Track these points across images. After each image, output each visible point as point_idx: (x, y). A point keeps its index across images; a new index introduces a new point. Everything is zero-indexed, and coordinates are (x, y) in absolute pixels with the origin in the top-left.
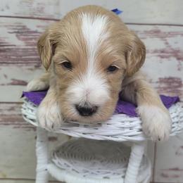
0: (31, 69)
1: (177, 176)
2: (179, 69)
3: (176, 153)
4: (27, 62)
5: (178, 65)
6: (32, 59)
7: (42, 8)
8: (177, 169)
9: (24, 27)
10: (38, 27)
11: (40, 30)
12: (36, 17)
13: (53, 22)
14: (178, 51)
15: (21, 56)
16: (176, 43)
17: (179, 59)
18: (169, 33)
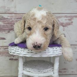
0: (6, 33)
1: (65, 72)
2: (64, 30)
3: (65, 63)
4: (4, 30)
5: (63, 29)
6: (6, 29)
7: (9, 9)
8: (65, 69)
9: (3, 17)
10: (8, 16)
11: (9, 18)
12: (7, 13)
13: (14, 14)
14: (63, 23)
15: (2, 28)
16: (62, 20)
17: (63, 26)
18: (59, 17)
